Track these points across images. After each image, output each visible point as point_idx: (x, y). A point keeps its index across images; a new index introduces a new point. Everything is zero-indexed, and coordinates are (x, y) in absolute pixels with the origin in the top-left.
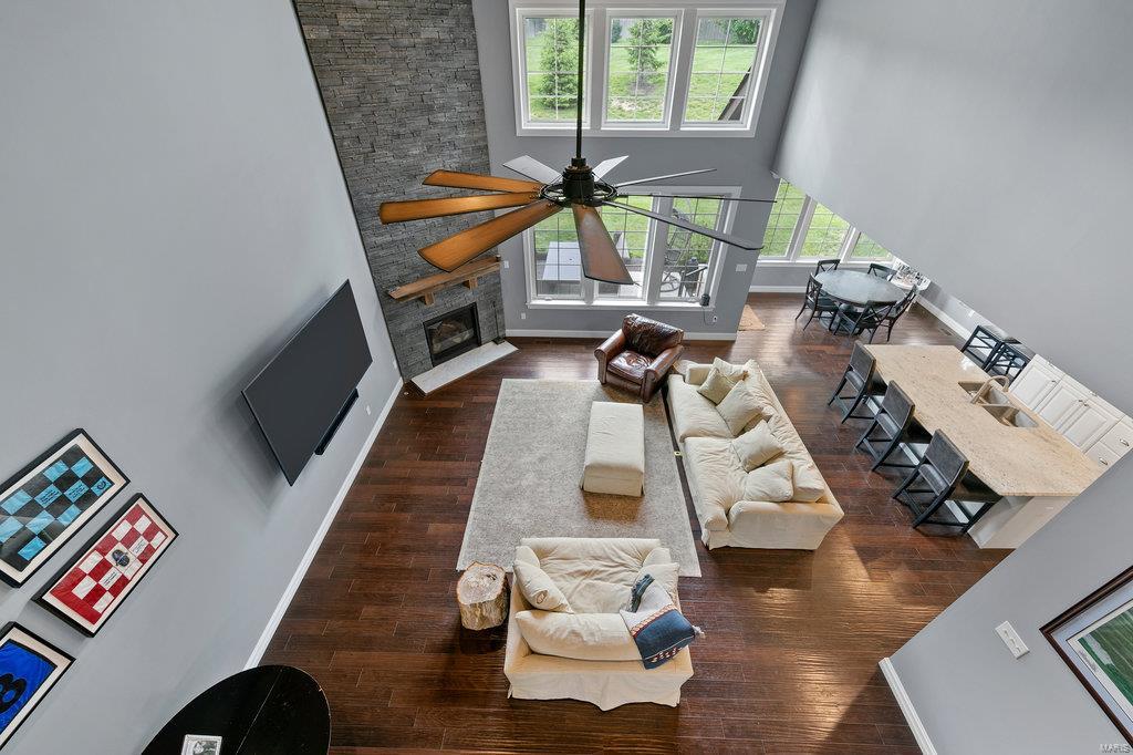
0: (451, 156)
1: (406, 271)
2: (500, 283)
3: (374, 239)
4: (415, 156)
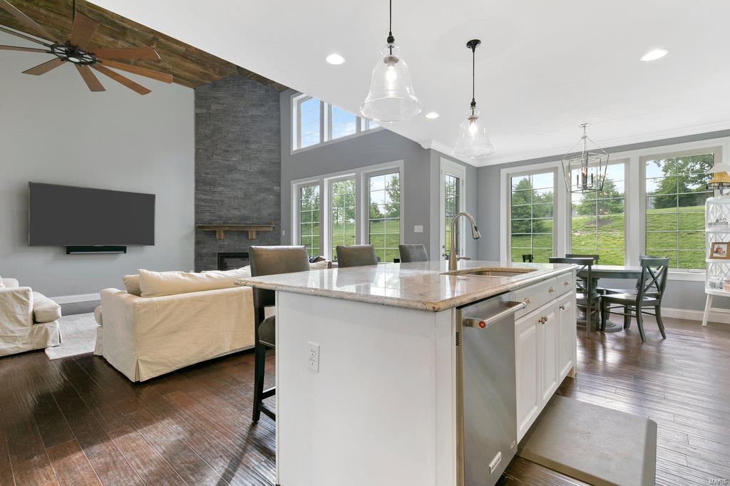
0: (255, 164)
1: (214, 218)
3: (201, 196)
4: (234, 161)
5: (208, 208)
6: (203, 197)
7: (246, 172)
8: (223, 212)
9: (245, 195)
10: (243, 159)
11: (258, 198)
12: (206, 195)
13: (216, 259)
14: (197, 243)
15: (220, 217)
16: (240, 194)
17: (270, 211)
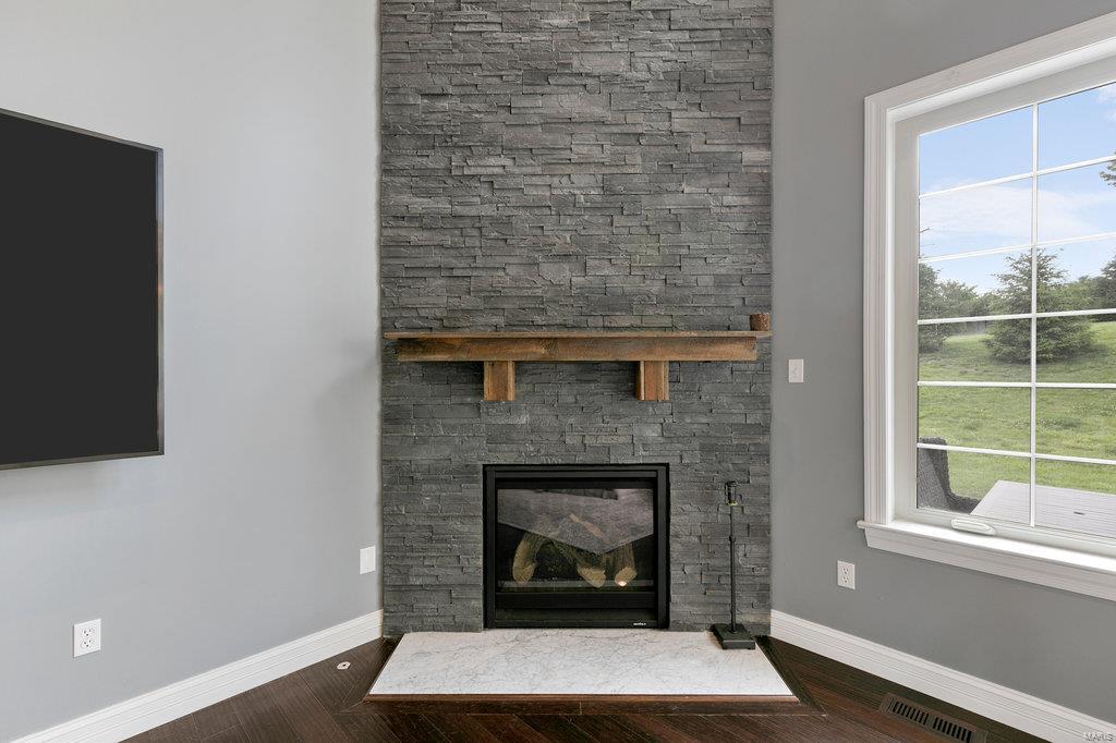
0: (654, 44)
1: (468, 302)
2: (765, 429)
3: (406, 198)
4: (555, 30)
5: (436, 258)
6: (419, 204)
7: (611, 79)
8: (509, 274)
9: (606, 189)
10: (597, 21)
11: (669, 202)
12: (429, 194)
13: (475, 492)
14: (392, 418)
15: (492, 298)
16: (583, 185)
17: (726, 266)
